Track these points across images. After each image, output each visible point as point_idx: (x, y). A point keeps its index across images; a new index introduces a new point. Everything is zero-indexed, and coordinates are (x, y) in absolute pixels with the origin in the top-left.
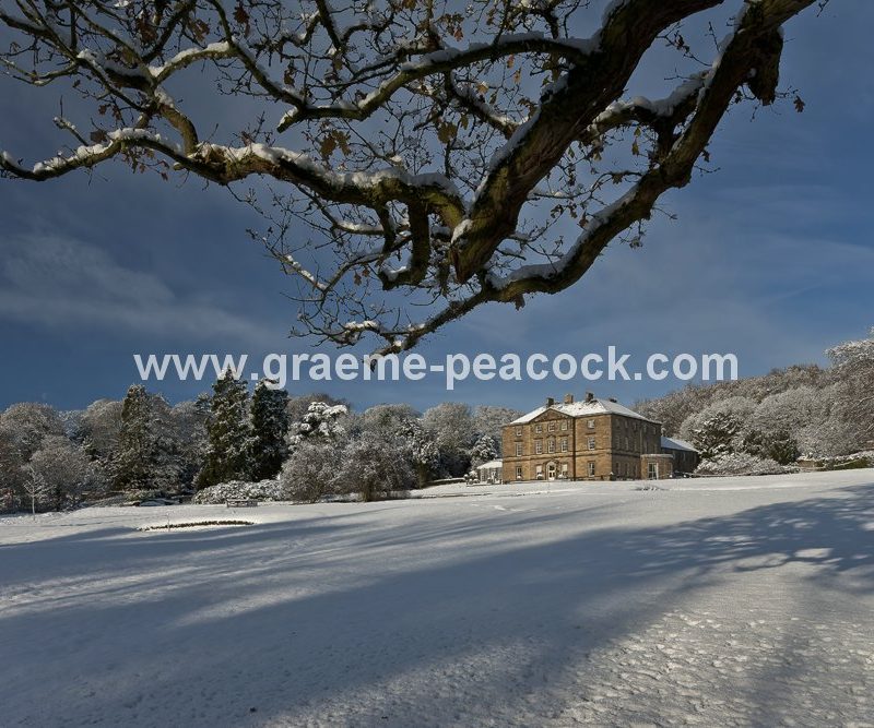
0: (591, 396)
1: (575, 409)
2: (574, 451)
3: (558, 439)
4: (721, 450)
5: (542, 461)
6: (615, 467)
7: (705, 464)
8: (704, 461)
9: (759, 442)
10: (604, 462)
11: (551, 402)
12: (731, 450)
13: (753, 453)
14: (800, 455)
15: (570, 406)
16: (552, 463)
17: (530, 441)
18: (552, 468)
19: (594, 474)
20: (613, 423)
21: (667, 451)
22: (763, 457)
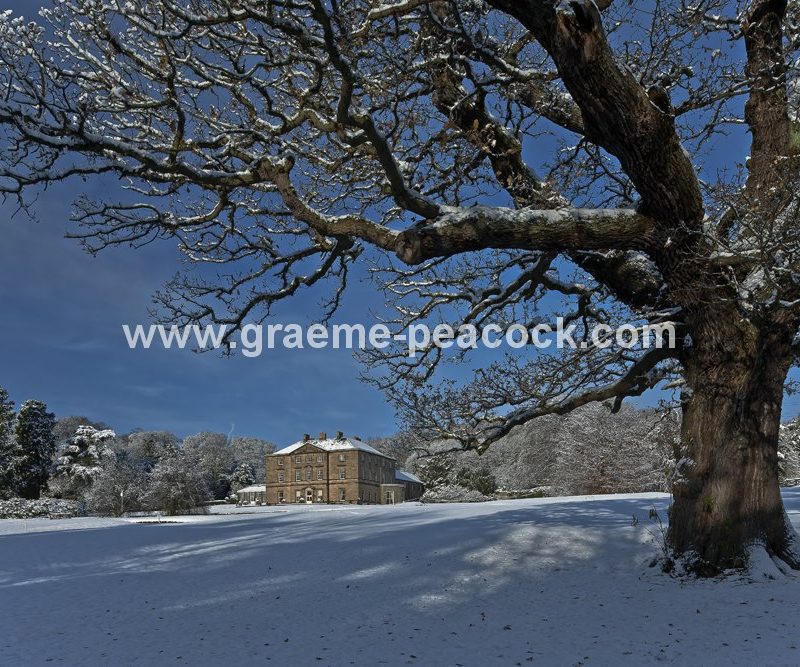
0: (341, 434)
1: (328, 445)
2: (328, 480)
3: (315, 469)
4: (440, 482)
5: (300, 487)
6: (361, 493)
7: (428, 493)
8: (428, 491)
9: (468, 477)
10: (353, 489)
11: (307, 438)
12: (447, 483)
13: (464, 485)
14: (497, 488)
15: (324, 442)
16: (309, 489)
17: (290, 470)
18: (309, 493)
19: (345, 499)
20: (360, 458)
21: (399, 481)
22: (471, 489)
